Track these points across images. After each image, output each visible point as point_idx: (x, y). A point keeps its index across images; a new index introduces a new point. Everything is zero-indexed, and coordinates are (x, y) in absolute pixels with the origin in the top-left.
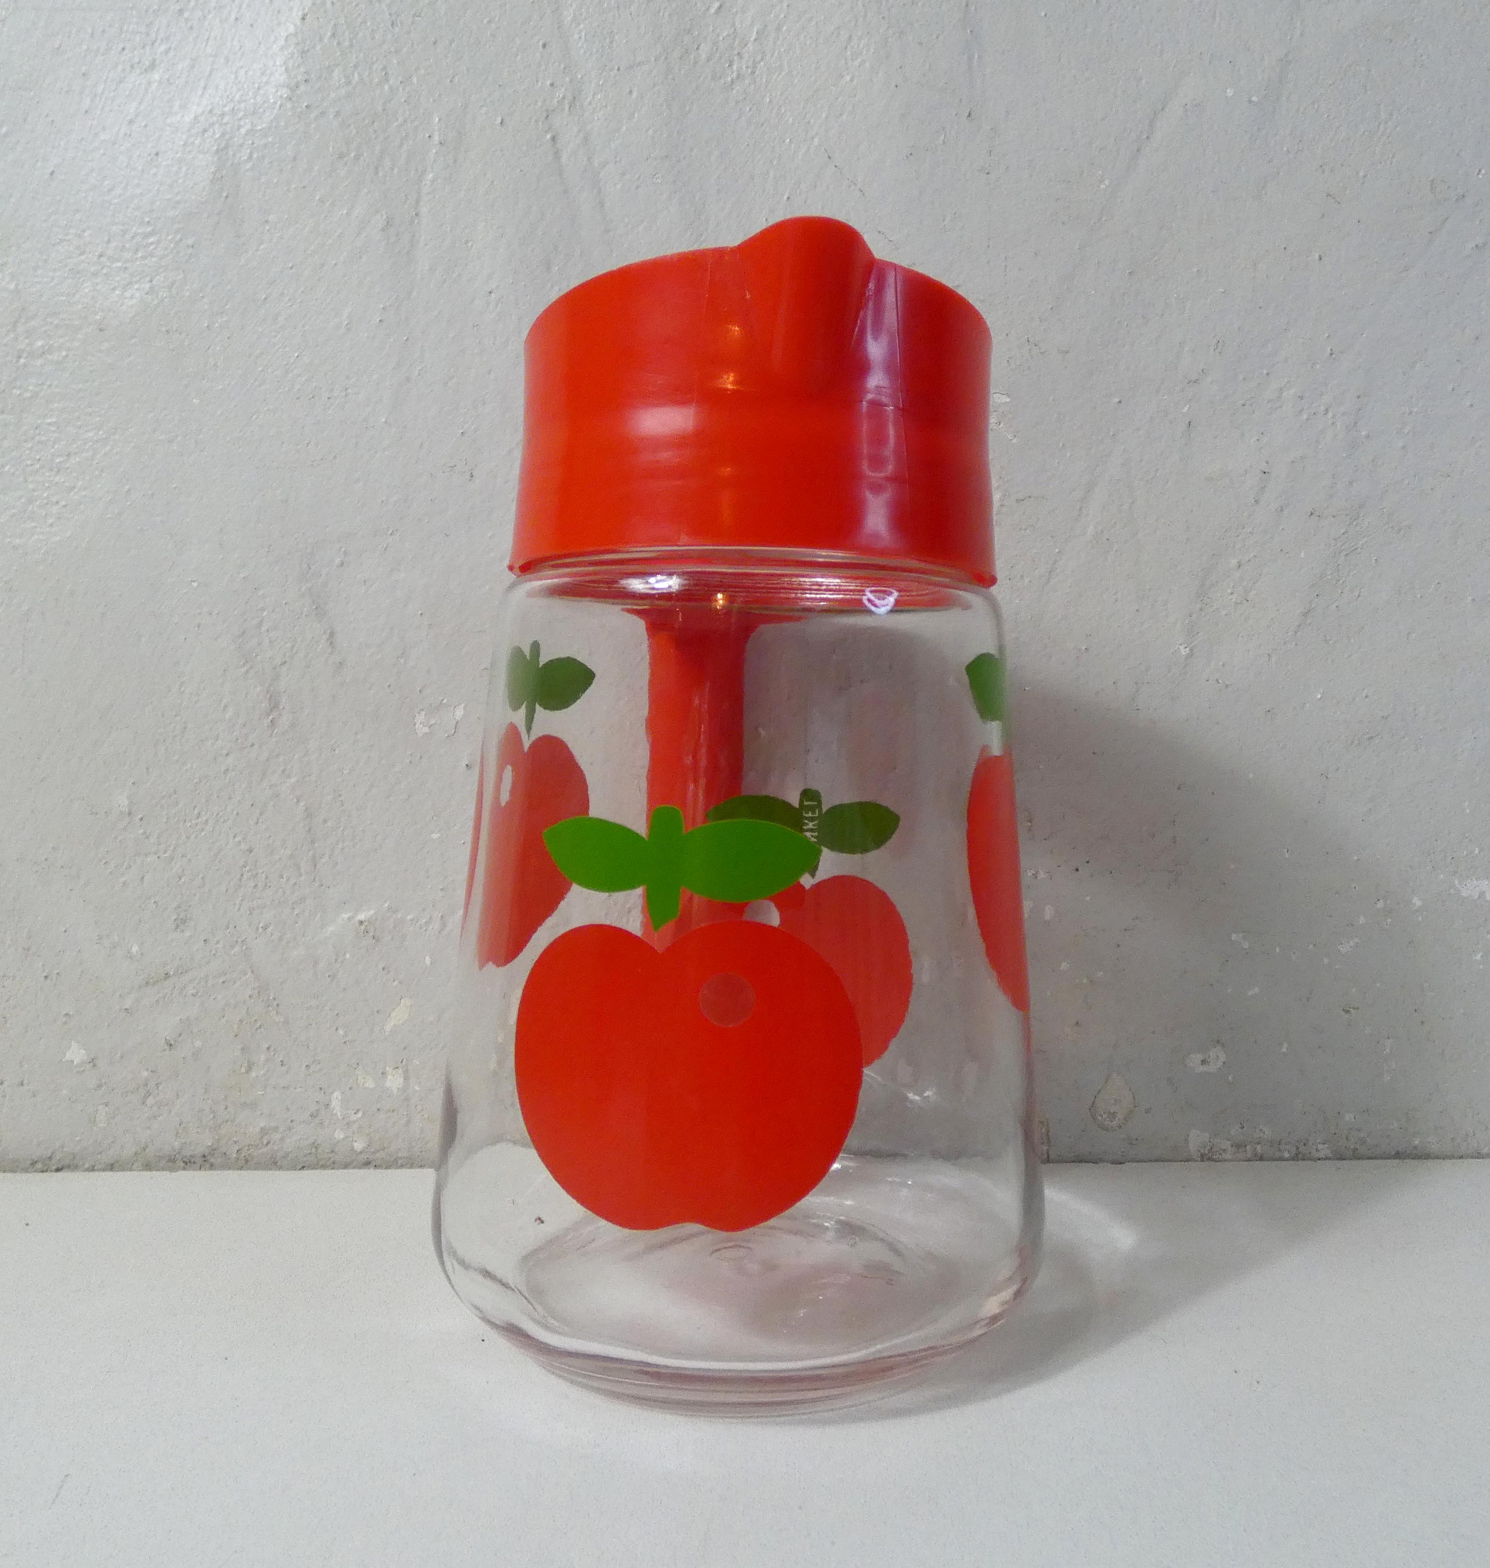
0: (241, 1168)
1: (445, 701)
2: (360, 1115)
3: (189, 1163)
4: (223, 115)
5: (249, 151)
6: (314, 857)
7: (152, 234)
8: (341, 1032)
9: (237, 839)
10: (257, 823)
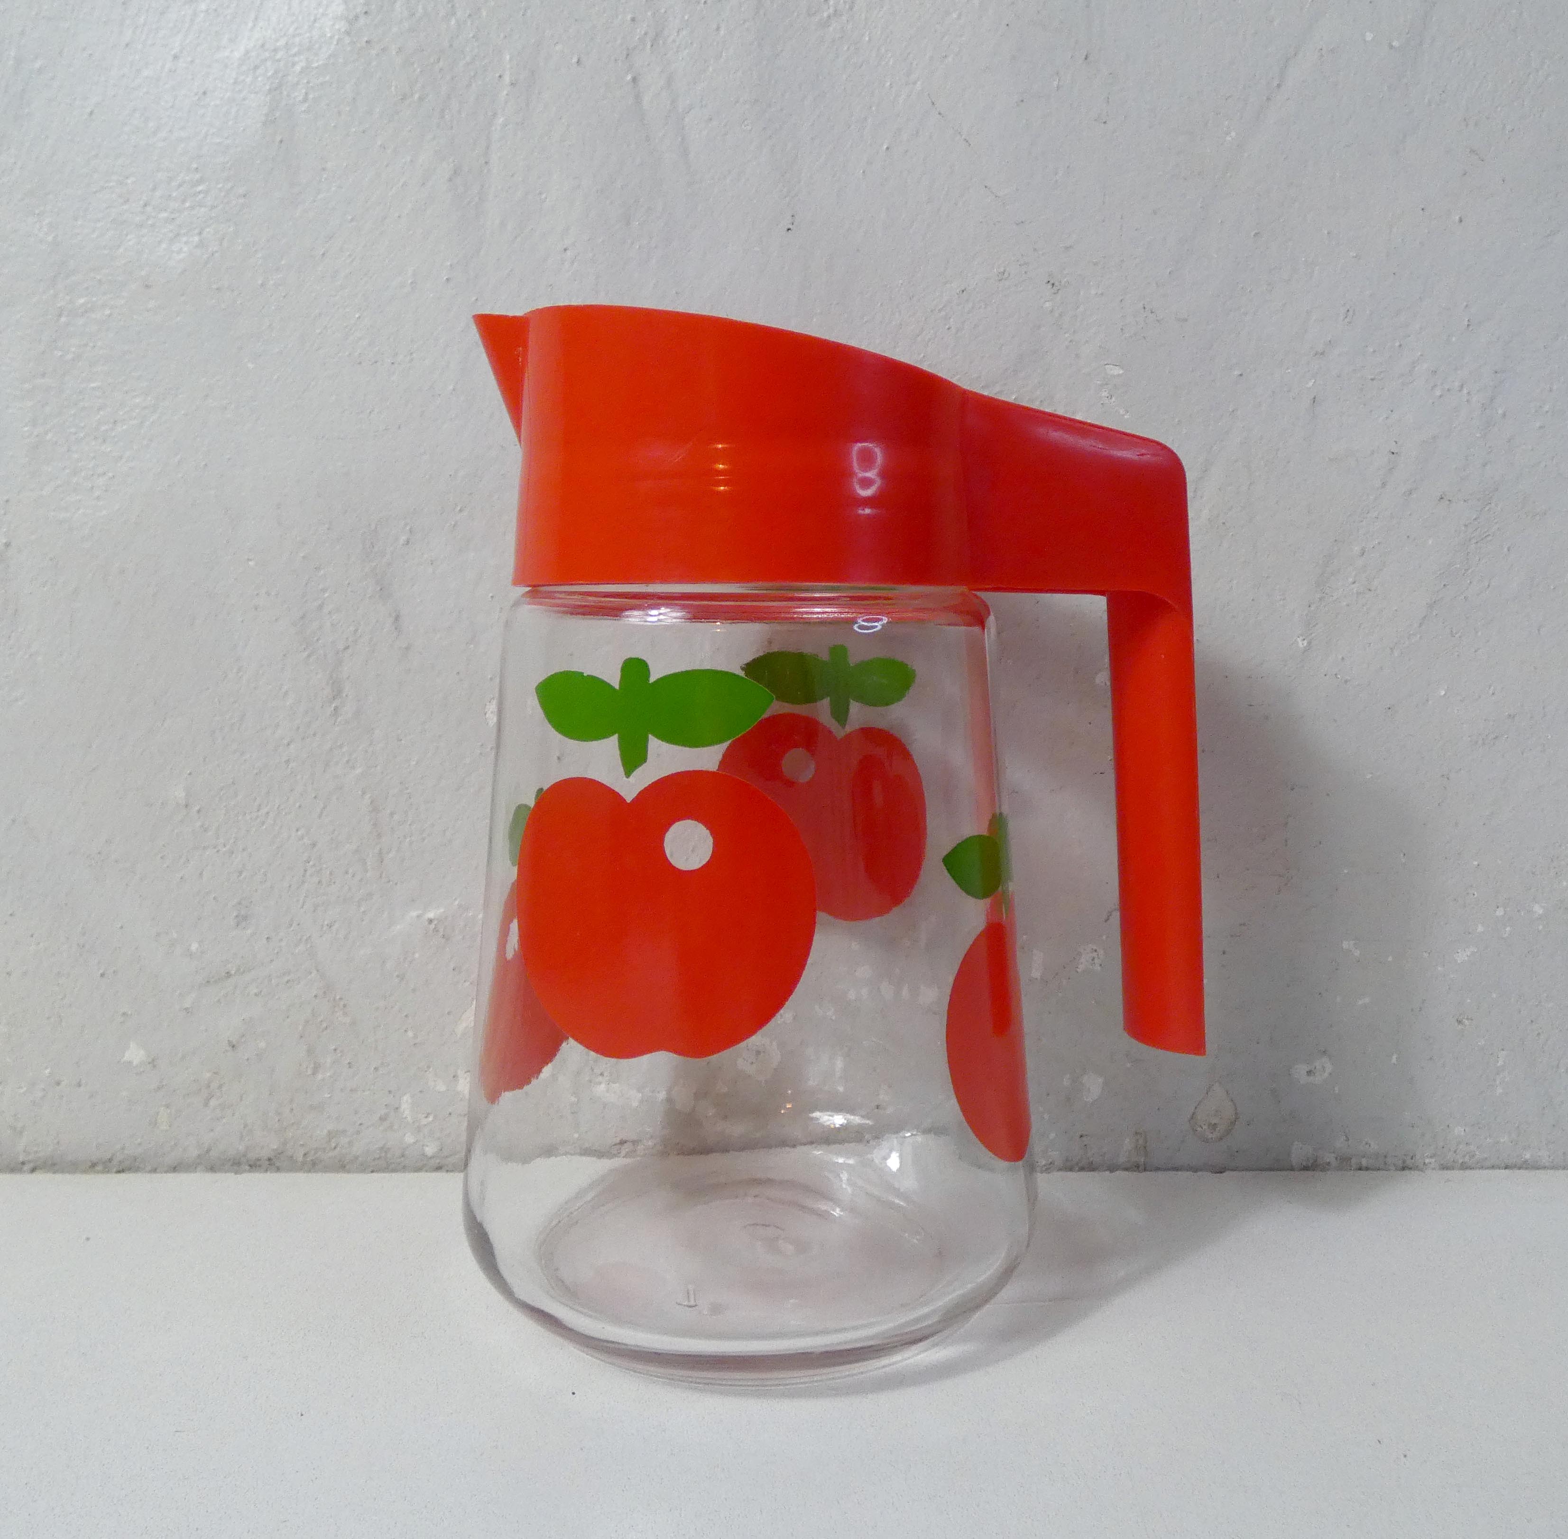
0: (309, 1171)
2: (431, 1119)
3: (254, 1166)
4: (275, 50)
5: (304, 91)
6: (380, 852)
7: (200, 181)
8: (410, 1034)
9: (299, 833)
10: (320, 817)
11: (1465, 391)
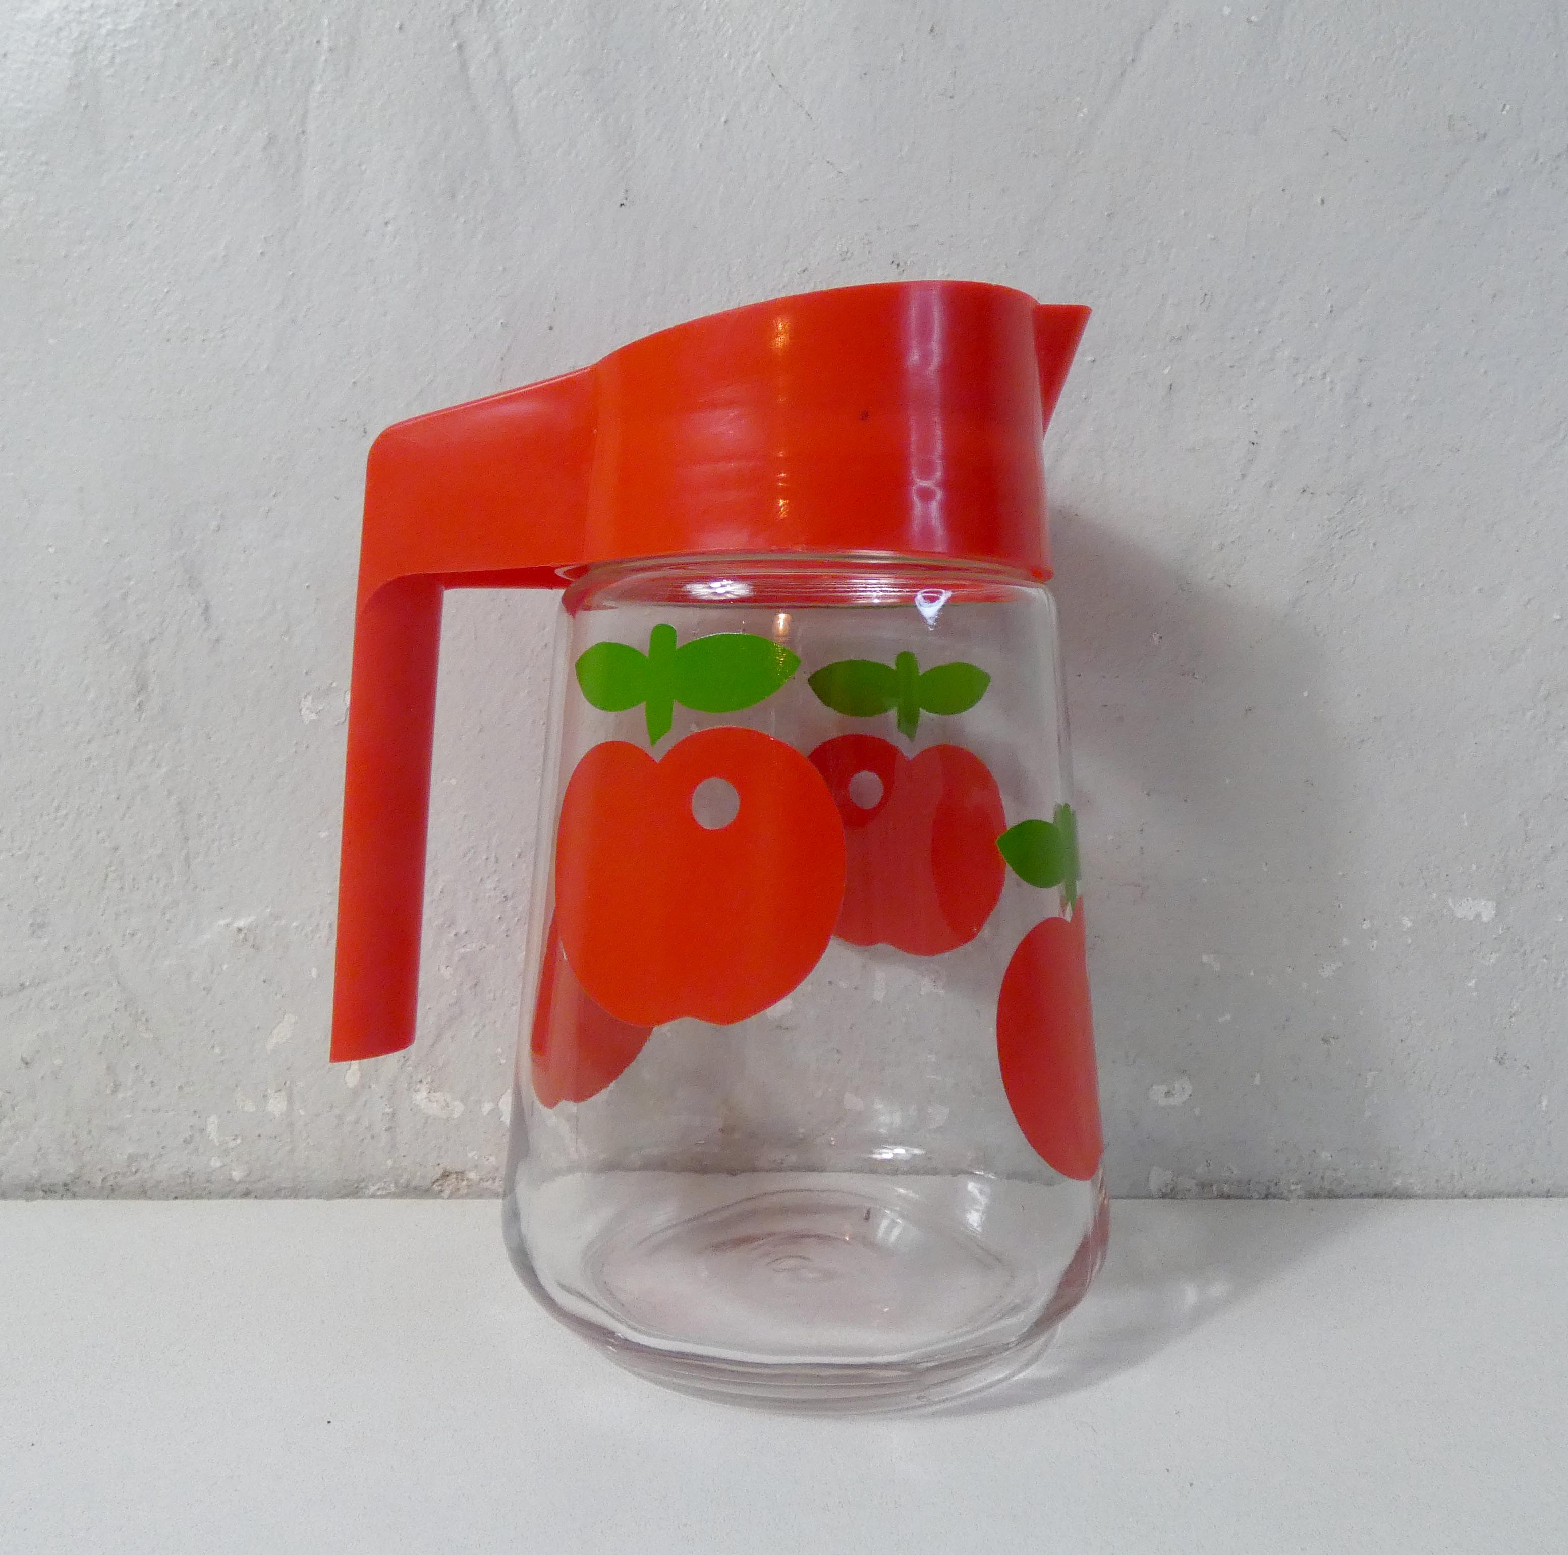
0: (108, 1197)
1: (334, 685)
2: (239, 1141)
3: (49, 1192)
4: (81, 12)
5: (110, 55)
6: (187, 854)
8: (217, 1050)
9: (101, 835)
10: (122, 819)
11: (1328, 379)
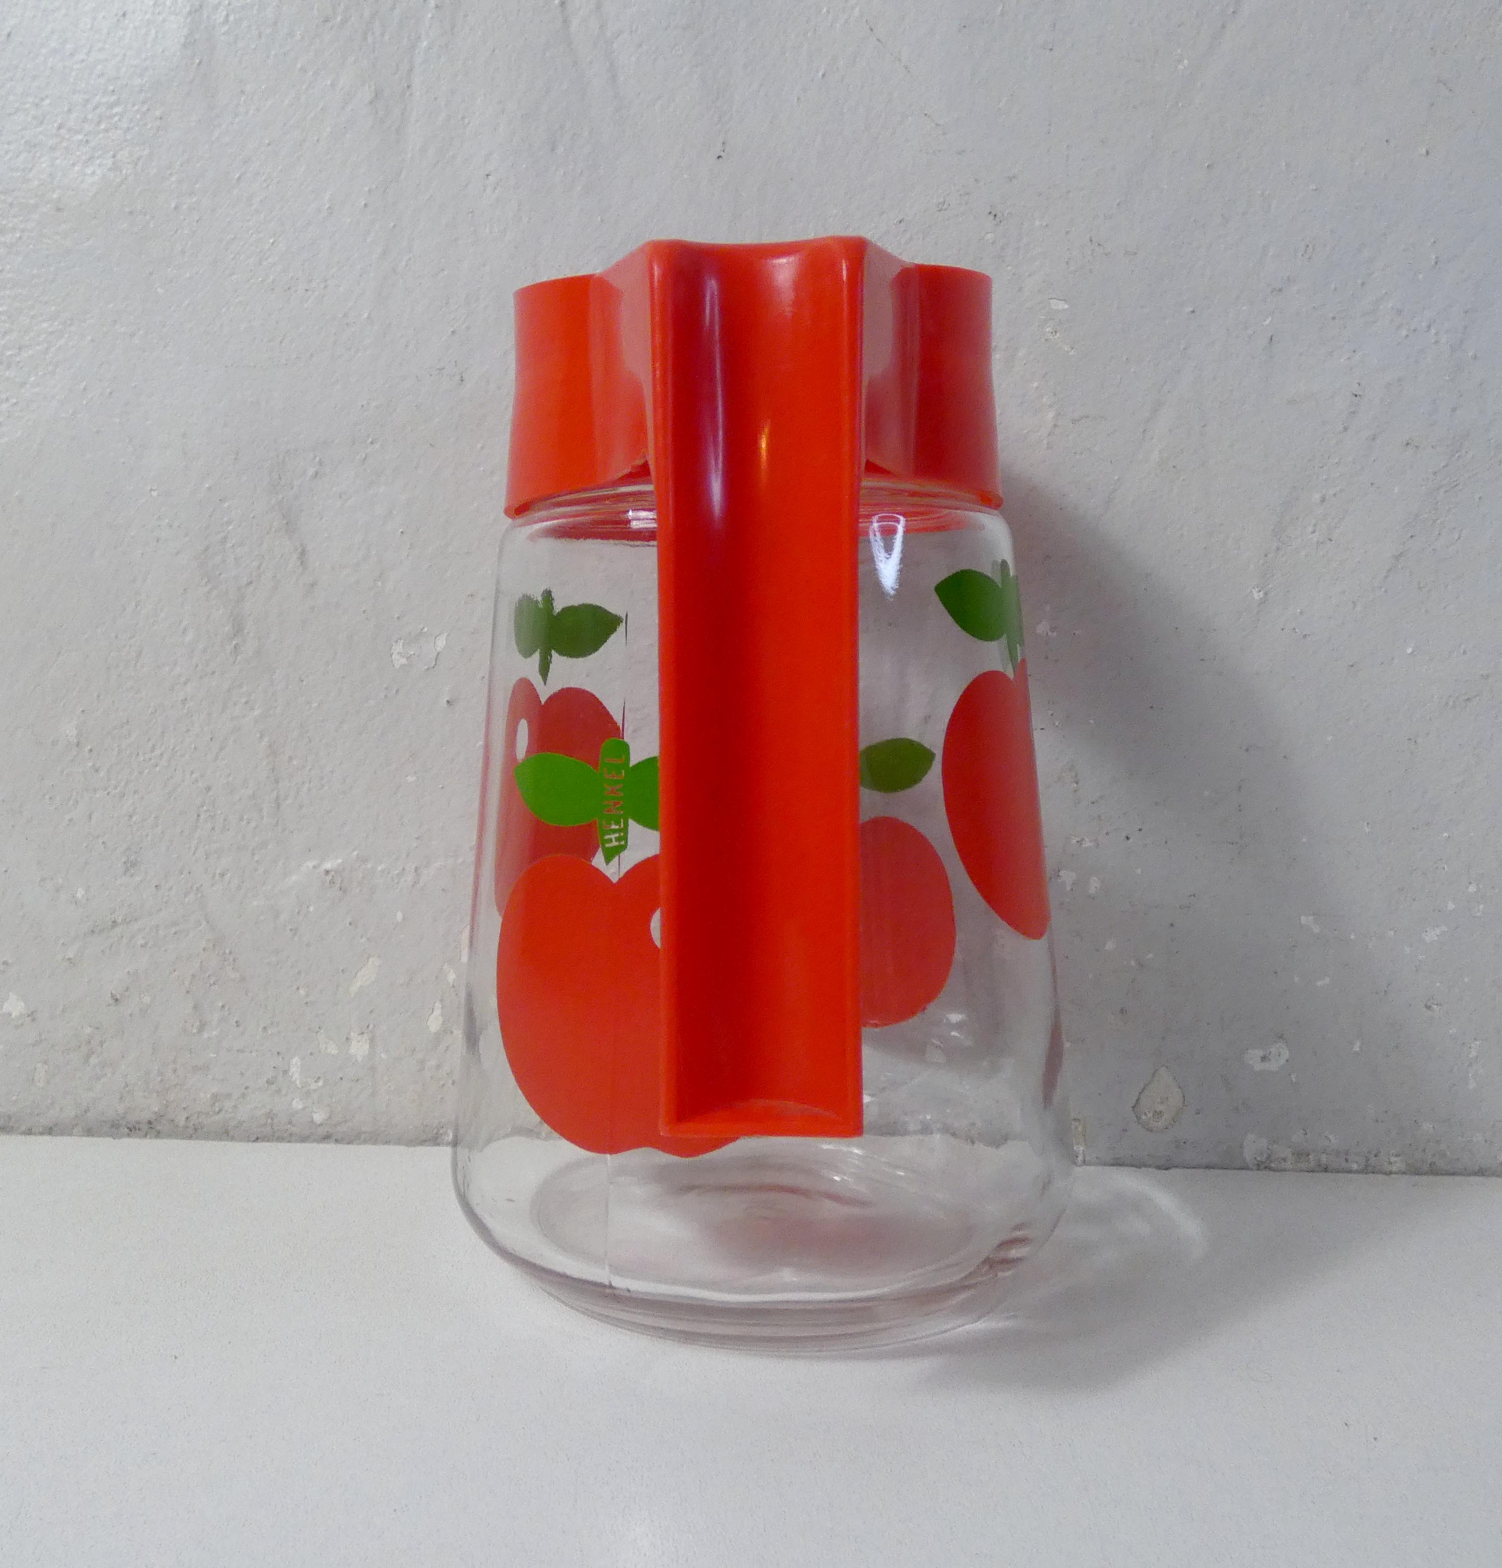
0: (190, 1137)
1: (426, 629)
2: (320, 1084)
3: (133, 1130)
5: (225, 13)
6: (277, 798)
7: (117, 103)
8: (302, 992)
9: (194, 776)
10: (216, 759)
11: (1433, 331)
